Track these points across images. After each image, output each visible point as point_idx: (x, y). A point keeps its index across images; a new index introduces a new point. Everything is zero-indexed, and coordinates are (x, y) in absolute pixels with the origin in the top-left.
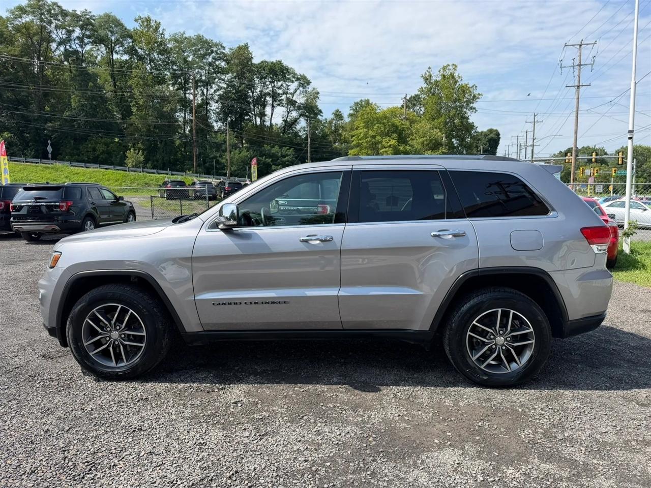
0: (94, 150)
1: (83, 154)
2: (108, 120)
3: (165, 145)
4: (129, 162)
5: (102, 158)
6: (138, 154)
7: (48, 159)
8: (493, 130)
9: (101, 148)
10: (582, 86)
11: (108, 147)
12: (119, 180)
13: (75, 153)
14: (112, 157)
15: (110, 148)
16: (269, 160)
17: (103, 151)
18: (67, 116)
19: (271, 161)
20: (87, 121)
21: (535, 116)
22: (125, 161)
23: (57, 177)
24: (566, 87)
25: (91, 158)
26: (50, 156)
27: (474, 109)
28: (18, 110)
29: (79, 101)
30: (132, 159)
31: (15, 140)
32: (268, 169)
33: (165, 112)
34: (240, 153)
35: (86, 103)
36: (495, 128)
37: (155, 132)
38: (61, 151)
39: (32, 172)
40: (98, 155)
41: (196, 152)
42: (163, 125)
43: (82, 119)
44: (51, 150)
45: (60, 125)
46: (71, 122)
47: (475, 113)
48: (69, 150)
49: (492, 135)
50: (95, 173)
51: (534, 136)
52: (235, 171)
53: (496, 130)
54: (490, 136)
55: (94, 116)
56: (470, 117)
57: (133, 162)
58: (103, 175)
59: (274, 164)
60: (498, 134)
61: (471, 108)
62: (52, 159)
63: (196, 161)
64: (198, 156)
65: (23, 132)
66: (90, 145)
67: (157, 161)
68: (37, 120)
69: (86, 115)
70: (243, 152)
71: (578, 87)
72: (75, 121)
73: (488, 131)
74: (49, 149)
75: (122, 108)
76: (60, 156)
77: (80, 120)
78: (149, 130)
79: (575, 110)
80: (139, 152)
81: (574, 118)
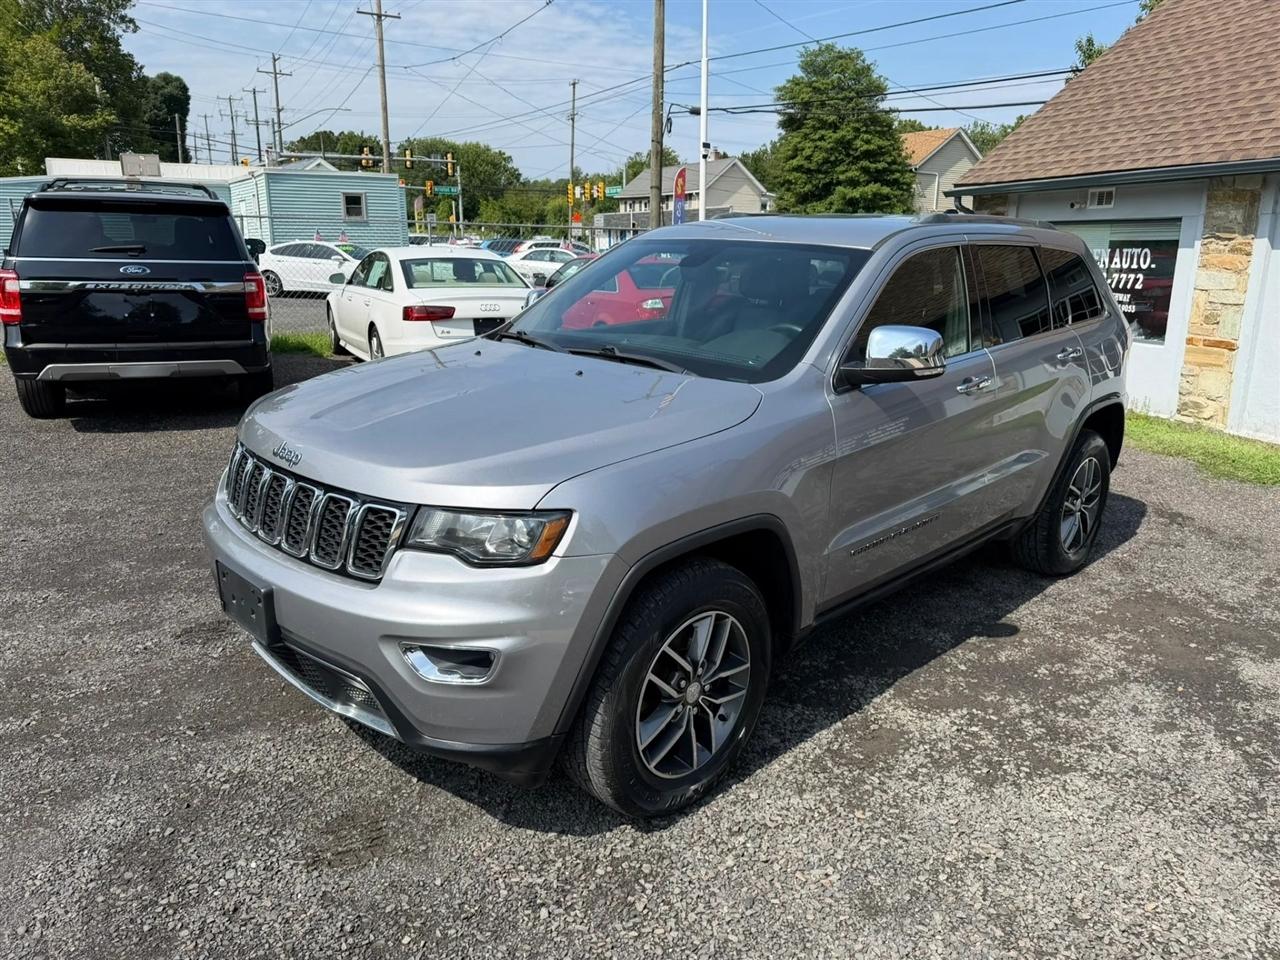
8: (171, 76)
10: (386, 16)
21: (275, 60)
24: (358, 12)
27: (132, 21)
36: (174, 73)
47: (134, 31)
49: (168, 90)
51: (278, 105)
53: (178, 79)
54: (166, 90)
56: (120, 41)
60: (185, 89)
61: (123, 19)
71: (379, 16)
73: (158, 77)
79: (379, 63)
81: (378, 80)
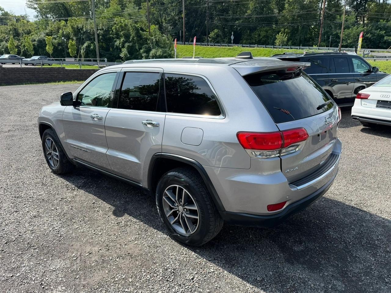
0: (259, 35)
1: (253, 39)
2: (270, 15)
3: (302, 28)
4: (277, 42)
5: (263, 40)
6: (283, 36)
7: (231, 43)
9: (263, 34)
11: (267, 33)
12: (266, 54)
13: (249, 38)
14: (269, 40)
15: (268, 33)
16: (383, 32)
17: (264, 36)
18: (246, 16)
19: (385, 33)
20: (257, 17)
22: (275, 42)
23: (234, 54)
25: (257, 41)
26: (232, 42)
28: (223, 15)
29: (255, 5)
30: (279, 40)
31: (220, 33)
32: (380, 40)
33: (305, 4)
34: (358, 28)
35: (258, 6)
37: (297, 20)
38: (242, 38)
39: (222, 52)
40: (261, 39)
41: (322, 31)
42: (303, 14)
43: (254, 16)
44: (233, 38)
45: (243, 22)
46: (248, 19)
48: (246, 37)
50: (253, 51)
52: (350, 43)
55: (262, 13)
57: (280, 41)
58: (258, 52)
59: (387, 35)
62: (233, 43)
63: (321, 38)
64: (323, 35)
65: (224, 28)
66: (257, 33)
67: (296, 40)
68: (231, 20)
69: (257, 14)
70: (360, 27)
72: (251, 18)
74: (232, 37)
75: (279, 6)
76: (241, 41)
77: (253, 17)
78: (293, 19)
80: (284, 35)
